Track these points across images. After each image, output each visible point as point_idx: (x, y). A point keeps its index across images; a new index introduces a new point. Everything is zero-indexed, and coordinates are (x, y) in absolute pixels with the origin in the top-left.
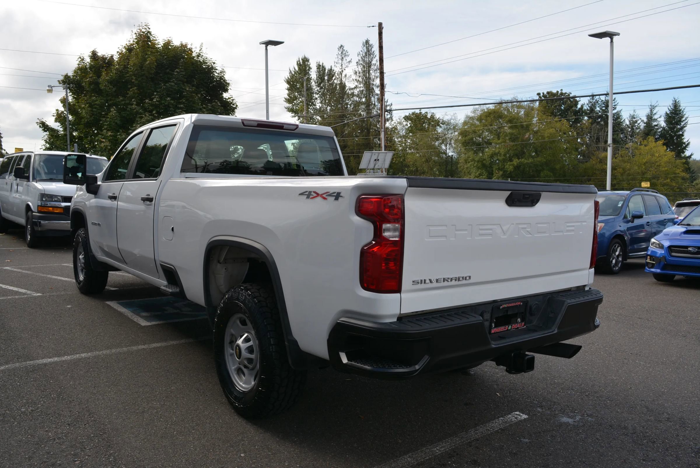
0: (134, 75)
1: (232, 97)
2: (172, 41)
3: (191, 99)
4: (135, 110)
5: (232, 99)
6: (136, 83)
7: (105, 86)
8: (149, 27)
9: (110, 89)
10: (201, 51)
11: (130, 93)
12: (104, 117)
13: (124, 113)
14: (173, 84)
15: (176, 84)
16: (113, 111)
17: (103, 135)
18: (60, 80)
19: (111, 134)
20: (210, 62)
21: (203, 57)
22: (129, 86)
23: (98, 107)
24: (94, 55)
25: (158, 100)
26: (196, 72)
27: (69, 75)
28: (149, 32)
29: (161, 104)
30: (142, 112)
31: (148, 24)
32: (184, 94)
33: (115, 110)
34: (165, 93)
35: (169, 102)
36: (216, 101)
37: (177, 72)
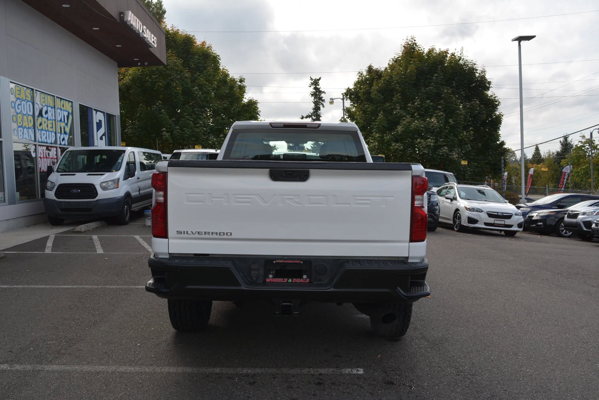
0: (398, 83)
1: (494, 95)
2: (435, 49)
3: (448, 100)
4: (399, 114)
5: (494, 96)
6: (400, 90)
7: (375, 95)
8: (415, 39)
9: (378, 97)
10: (462, 55)
11: (395, 99)
12: (374, 122)
13: (390, 116)
14: (432, 88)
15: (434, 87)
16: (381, 116)
17: (372, 136)
18: (343, 93)
19: (379, 135)
20: (471, 64)
21: (465, 60)
22: (395, 93)
23: (369, 113)
24: (370, 70)
25: (419, 103)
26: (455, 75)
27: (350, 88)
28: (415, 44)
29: (422, 107)
30: (405, 114)
31: (414, 37)
32: (442, 96)
33: (382, 114)
34: (425, 96)
35: (428, 105)
36: (475, 100)
37: (436, 76)
